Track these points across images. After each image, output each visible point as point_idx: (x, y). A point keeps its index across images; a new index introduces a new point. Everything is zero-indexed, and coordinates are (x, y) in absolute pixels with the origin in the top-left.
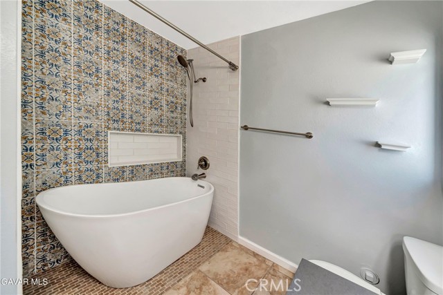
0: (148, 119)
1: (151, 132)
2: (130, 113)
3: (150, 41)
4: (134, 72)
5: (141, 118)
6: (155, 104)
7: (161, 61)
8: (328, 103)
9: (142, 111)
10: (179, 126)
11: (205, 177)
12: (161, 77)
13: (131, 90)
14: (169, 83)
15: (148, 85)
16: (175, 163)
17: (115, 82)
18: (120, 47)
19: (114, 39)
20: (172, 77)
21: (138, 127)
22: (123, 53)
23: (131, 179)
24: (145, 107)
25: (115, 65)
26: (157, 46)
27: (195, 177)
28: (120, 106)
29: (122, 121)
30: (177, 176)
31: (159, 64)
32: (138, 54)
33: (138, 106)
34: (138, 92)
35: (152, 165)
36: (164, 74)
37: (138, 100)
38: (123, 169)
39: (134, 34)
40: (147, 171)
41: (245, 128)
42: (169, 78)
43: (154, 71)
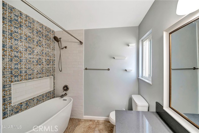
0: (36, 71)
1: (37, 78)
2: (25, 70)
3: (36, 26)
4: (27, 45)
5: (32, 72)
6: (39, 62)
7: (43, 38)
8: (114, 58)
9: (32, 67)
10: (51, 72)
11: (67, 95)
12: (42, 47)
13: (26, 56)
14: (47, 49)
15: (36, 52)
16: (50, 92)
17: (16, 53)
18: (19, 31)
19: (15, 26)
20: (48, 46)
21: (30, 77)
22: (21, 34)
23: (26, 109)
24: (34, 65)
25: (16, 42)
26: (40, 29)
27: (62, 96)
28: (19, 66)
29: (20, 75)
30: (51, 99)
31: (41, 39)
32: (30, 34)
33: (30, 65)
34: (30, 56)
35: (38, 96)
36: (44, 44)
37: (30, 61)
38: (21, 104)
39: (27, 22)
40: (35, 101)
41: (86, 69)
42: (46, 46)
43: (39, 44)
